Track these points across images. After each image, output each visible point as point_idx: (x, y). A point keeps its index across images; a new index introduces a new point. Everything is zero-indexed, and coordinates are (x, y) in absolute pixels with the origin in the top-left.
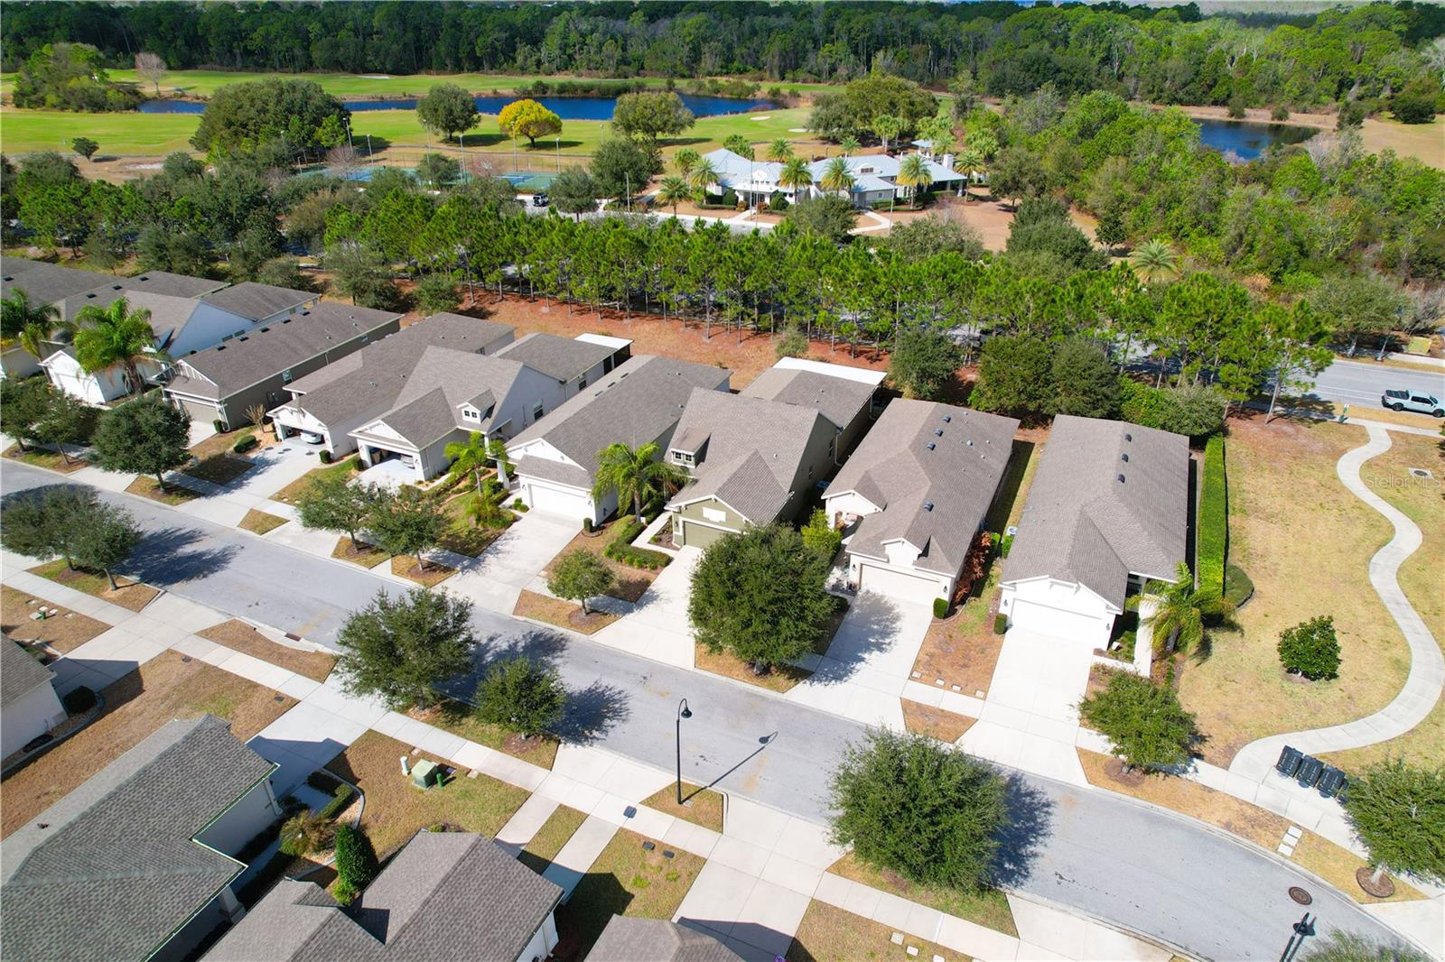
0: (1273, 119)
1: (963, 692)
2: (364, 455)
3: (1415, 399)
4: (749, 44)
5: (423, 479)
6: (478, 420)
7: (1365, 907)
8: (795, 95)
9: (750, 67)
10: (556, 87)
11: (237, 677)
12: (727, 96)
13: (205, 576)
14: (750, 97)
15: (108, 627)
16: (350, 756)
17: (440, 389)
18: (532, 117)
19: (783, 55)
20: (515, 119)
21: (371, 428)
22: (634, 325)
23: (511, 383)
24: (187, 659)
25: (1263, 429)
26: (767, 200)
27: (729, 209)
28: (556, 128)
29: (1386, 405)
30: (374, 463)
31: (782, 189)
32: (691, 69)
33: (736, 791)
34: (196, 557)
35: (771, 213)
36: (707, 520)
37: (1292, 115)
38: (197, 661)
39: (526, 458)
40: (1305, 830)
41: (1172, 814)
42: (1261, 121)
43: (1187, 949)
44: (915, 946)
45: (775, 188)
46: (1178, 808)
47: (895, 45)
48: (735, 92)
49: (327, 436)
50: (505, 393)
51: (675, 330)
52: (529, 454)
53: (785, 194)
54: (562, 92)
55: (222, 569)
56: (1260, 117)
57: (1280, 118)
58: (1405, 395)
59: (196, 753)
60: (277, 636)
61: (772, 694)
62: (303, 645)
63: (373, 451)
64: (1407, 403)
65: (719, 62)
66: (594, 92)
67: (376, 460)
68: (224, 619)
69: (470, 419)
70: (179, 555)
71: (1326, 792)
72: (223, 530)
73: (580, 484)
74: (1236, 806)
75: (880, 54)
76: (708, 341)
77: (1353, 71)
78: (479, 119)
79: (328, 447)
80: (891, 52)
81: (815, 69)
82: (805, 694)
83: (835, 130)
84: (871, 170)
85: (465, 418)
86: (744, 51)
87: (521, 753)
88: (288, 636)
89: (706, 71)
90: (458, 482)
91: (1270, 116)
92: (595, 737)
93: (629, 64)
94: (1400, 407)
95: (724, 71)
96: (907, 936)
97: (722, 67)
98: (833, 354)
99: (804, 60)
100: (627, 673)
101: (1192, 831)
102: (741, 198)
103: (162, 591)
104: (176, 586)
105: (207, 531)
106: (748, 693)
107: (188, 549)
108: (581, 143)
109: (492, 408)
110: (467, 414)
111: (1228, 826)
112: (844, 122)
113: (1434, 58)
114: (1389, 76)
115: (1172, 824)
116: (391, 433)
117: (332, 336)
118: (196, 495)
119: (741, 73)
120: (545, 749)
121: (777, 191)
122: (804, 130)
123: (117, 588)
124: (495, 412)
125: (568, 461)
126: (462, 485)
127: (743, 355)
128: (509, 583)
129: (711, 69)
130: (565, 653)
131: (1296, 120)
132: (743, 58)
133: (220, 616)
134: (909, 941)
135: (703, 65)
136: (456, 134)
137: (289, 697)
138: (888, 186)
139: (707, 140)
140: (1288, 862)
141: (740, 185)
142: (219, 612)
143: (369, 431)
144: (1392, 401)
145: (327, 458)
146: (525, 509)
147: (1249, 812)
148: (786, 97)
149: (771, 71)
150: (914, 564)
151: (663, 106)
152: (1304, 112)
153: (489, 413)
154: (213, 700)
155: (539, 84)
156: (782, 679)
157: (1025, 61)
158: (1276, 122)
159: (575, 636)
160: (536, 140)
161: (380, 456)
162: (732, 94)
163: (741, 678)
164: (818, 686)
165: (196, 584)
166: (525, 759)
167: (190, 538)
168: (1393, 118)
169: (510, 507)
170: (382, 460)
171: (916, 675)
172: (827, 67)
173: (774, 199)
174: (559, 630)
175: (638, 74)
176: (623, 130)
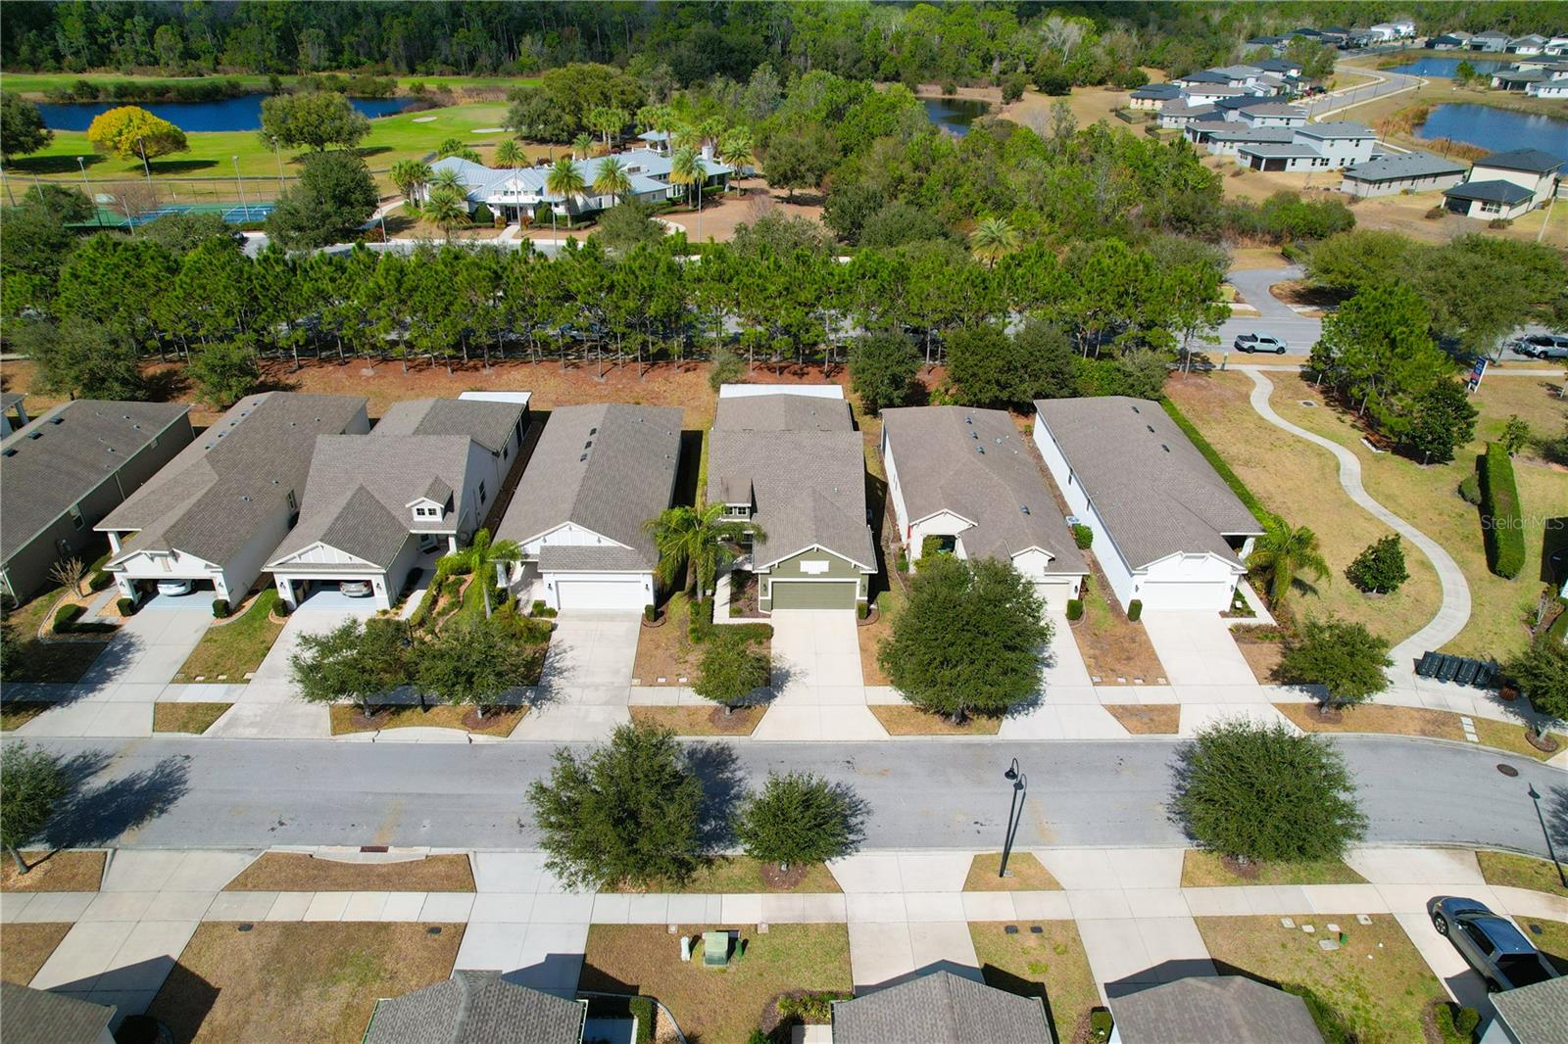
0: (944, 94)
1: (1145, 682)
2: (286, 594)
3: (1263, 341)
4: (356, 31)
5: (388, 607)
6: (438, 518)
7: (1548, 762)
8: (446, 91)
9: (363, 59)
10: (111, 89)
11: (348, 924)
12: (358, 95)
13: (162, 811)
14: (388, 95)
15: (70, 926)
16: (596, 962)
17: (362, 488)
18: (146, 131)
19: (408, 42)
20: (120, 133)
21: (300, 556)
22: (499, 376)
23: (465, 464)
24: (246, 927)
25: (1186, 385)
26: (531, 213)
27: (487, 227)
28: (180, 144)
29: (1241, 349)
30: (299, 603)
31: (546, 198)
32: (290, 63)
33: (1036, 843)
34: (117, 791)
35: (541, 228)
36: (806, 575)
37: (960, 90)
38: (267, 924)
39: (546, 550)
40: (1472, 718)
41: (1380, 736)
42: (933, 95)
43: (1478, 843)
44: (1307, 923)
45: (537, 199)
46: (1382, 731)
47: (538, 28)
48: (368, 90)
49: (219, 579)
50: (462, 478)
51: (554, 374)
52: (547, 544)
53: (550, 204)
54: (122, 96)
55: (182, 793)
56: (932, 92)
57: (950, 93)
58: (1254, 338)
59: (492, 1024)
60: (351, 854)
61: (986, 738)
62: (395, 855)
63: (296, 585)
64: (1258, 345)
65: (325, 52)
66: (172, 95)
67: (301, 598)
68: (249, 860)
69: (427, 518)
70: (89, 796)
71: (1461, 682)
72: (133, 743)
73: (634, 566)
74: (1416, 714)
75: (527, 39)
76: (602, 380)
77: (993, 48)
78: (50, 137)
79: (222, 593)
80: (538, 36)
81: (451, 59)
82: (1014, 728)
83: (541, 127)
84: (638, 169)
85: (417, 518)
86: (353, 39)
87: (792, 884)
88: (363, 850)
89: (309, 66)
90: (435, 602)
91: (941, 91)
92: (853, 842)
93: (197, 57)
94: (1252, 350)
95: (334, 64)
96: (1293, 918)
97: (329, 59)
98: (752, 374)
99: (433, 48)
100: (826, 762)
101: (1403, 746)
102: (497, 213)
103: (110, 851)
104: (126, 837)
105: (108, 750)
106: (963, 745)
107: (97, 783)
108: (217, 162)
109: (451, 498)
110: (421, 512)
111: (1423, 732)
112: (552, 117)
113: (1050, 36)
114: (1021, 53)
115: (1387, 745)
116: (337, 556)
117: (114, 446)
118: (43, 706)
119: (356, 67)
120: (814, 872)
121: (541, 202)
122: (500, 130)
123: (29, 868)
124: (457, 503)
125: (608, 542)
126: (442, 603)
127: (653, 391)
128: (607, 703)
129: (316, 63)
130: (739, 762)
131: (964, 94)
132: (353, 48)
133: (237, 856)
134: (1298, 921)
135: (301, 57)
136: (18, 156)
137: (446, 925)
138: (659, 185)
139: (388, 149)
140: (1480, 746)
141: (494, 199)
142: (232, 851)
143: (297, 560)
144: (1246, 345)
145: (223, 609)
146: (553, 613)
147: (1428, 716)
148: (434, 93)
149: (396, 64)
150: (1046, 569)
151: (332, 109)
152: (967, 86)
153: (449, 507)
154: (342, 964)
155: (83, 85)
156: (983, 721)
157: (699, 42)
158: (947, 97)
159: (733, 740)
160: (151, 160)
161: (306, 589)
162: (363, 92)
163: (946, 732)
164: (1021, 718)
165: (154, 825)
166: (803, 891)
167: (87, 766)
168: (1039, 91)
169: (532, 614)
170: (306, 597)
171: (1096, 679)
172: (465, 56)
173: (539, 211)
174: (712, 739)
175: (216, 71)
176: (282, 142)
